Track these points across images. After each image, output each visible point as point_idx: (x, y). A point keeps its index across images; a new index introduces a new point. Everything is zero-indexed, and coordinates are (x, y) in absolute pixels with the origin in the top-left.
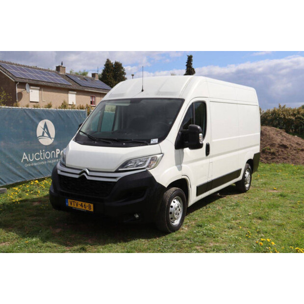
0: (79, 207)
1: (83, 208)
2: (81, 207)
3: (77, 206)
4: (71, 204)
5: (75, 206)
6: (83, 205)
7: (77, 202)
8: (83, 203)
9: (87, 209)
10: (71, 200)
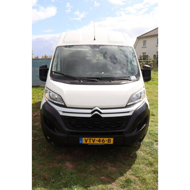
0: (96, 142)
1: (101, 143)
2: (98, 143)
3: (94, 142)
4: (86, 142)
5: (92, 142)
6: (101, 140)
7: (94, 139)
8: (101, 139)
9: (106, 143)
10: (86, 139)
